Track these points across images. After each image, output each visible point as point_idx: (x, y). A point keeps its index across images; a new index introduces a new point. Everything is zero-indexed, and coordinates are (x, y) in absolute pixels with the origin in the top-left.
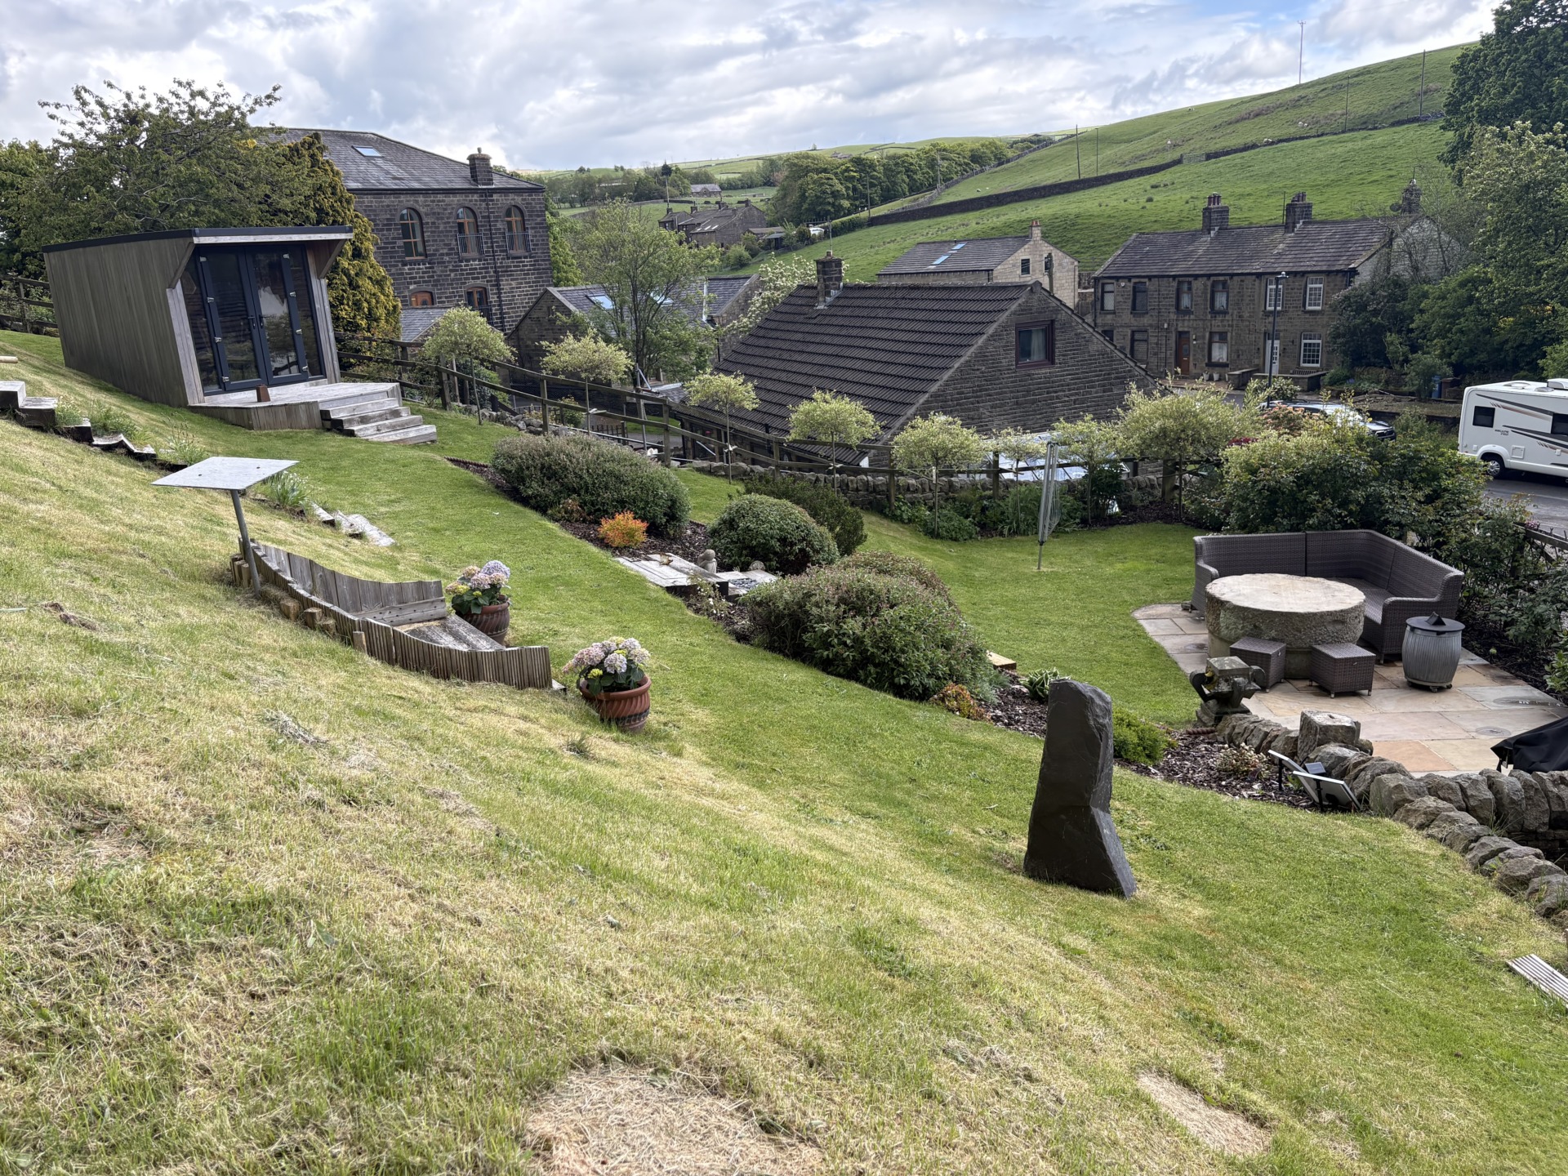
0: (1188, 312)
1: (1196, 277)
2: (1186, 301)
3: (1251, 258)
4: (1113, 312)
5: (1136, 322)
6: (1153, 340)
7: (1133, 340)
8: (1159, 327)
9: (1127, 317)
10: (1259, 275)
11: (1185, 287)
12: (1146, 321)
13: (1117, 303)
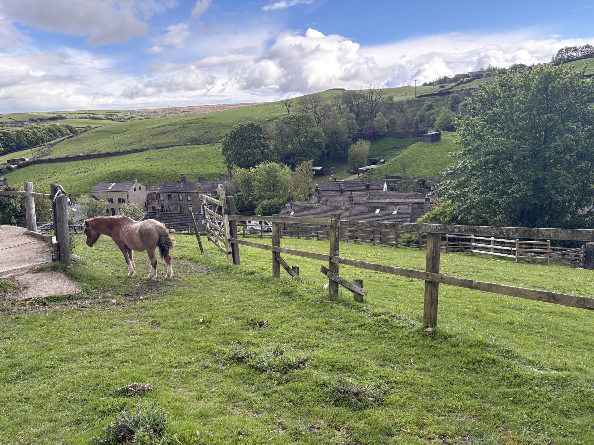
0: (182, 200)
1: (183, 193)
2: (181, 198)
3: (194, 188)
4: (163, 201)
5: (169, 203)
6: (174, 207)
7: (169, 207)
8: (175, 204)
9: (167, 202)
10: (197, 192)
11: (180, 195)
12: (172, 202)
13: (164, 199)
